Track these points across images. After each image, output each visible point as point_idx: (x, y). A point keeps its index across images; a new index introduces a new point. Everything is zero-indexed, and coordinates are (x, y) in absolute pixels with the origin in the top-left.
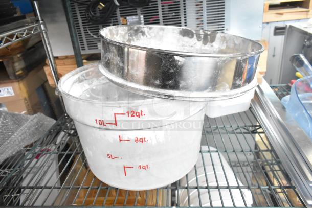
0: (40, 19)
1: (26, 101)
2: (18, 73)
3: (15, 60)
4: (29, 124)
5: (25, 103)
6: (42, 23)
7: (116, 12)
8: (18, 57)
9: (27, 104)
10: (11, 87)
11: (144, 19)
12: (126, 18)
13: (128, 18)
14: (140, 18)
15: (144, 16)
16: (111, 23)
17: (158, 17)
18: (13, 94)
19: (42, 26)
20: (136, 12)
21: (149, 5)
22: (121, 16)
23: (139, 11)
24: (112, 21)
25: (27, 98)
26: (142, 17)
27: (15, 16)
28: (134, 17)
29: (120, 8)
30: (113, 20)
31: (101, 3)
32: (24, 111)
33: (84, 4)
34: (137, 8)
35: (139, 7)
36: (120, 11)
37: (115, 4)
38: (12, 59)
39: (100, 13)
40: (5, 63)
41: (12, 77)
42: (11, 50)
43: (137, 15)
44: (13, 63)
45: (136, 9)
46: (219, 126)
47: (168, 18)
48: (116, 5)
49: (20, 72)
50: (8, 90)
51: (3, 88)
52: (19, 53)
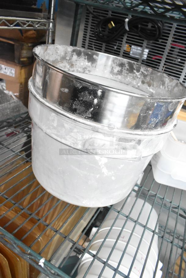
0: (52, 18)
1: (21, 86)
2: (22, 60)
3: (25, 47)
4: (6, 106)
5: (20, 87)
6: (52, 22)
7: (123, 36)
8: (29, 46)
9: (21, 89)
10: (14, 69)
11: (148, 54)
12: (131, 46)
13: (133, 47)
14: (143, 51)
15: (149, 51)
16: (115, 45)
17: (161, 57)
18: (14, 76)
19: (51, 24)
20: (142, 43)
21: (158, 41)
22: (126, 42)
23: (145, 44)
24: (117, 44)
25: (23, 84)
26: (147, 51)
27: (33, 6)
28: (139, 48)
29: (128, 34)
30: (119, 43)
31: (112, 22)
32: (17, 93)
33: (97, 18)
34: (145, 40)
35: (147, 39)
36: (128, 37)
37: (124, 27)
38: (23, 45)
39: (109, 32)
40: (15, 47)
41: (16, 61)
42: (25, 37)
43: (141, 46)
44: (22, 49)
45: (143, 41)
46: (158, 195)
47: (173, 62)
48: (126, 30)
49: (25, 59)
50: (11, 70)
51: (9, 68)
52: (31, 43)
